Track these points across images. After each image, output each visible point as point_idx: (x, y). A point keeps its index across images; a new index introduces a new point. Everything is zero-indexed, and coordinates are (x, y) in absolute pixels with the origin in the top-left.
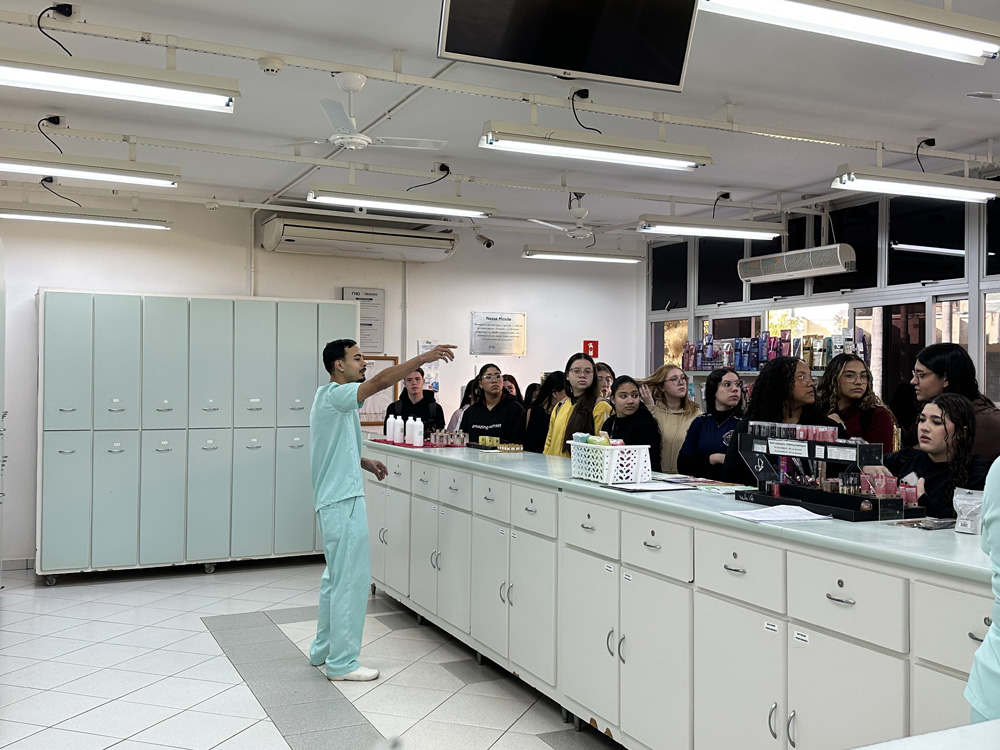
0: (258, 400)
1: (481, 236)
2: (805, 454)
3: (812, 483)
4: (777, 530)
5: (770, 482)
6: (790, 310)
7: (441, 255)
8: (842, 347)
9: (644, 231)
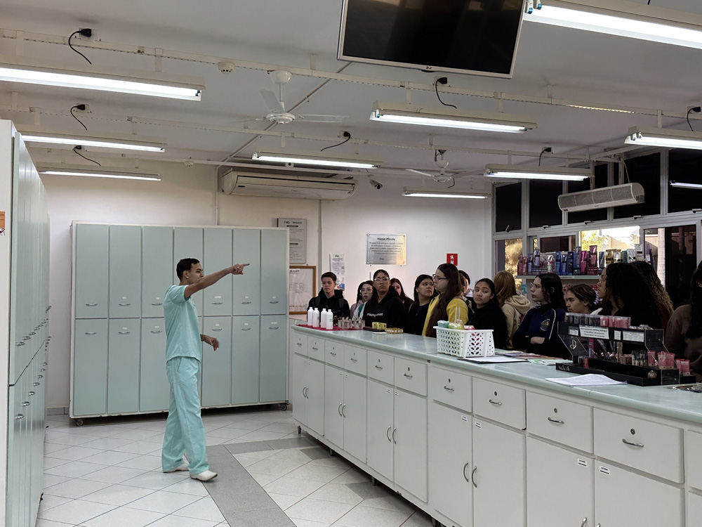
0: (220, 297)
1: (373, 181)
2: (607, 337)
3: (612, 357)
4: (587, 392)
5: (581, 357)
6: (598, 231)
7: (345, 195)
9: (489, 176)
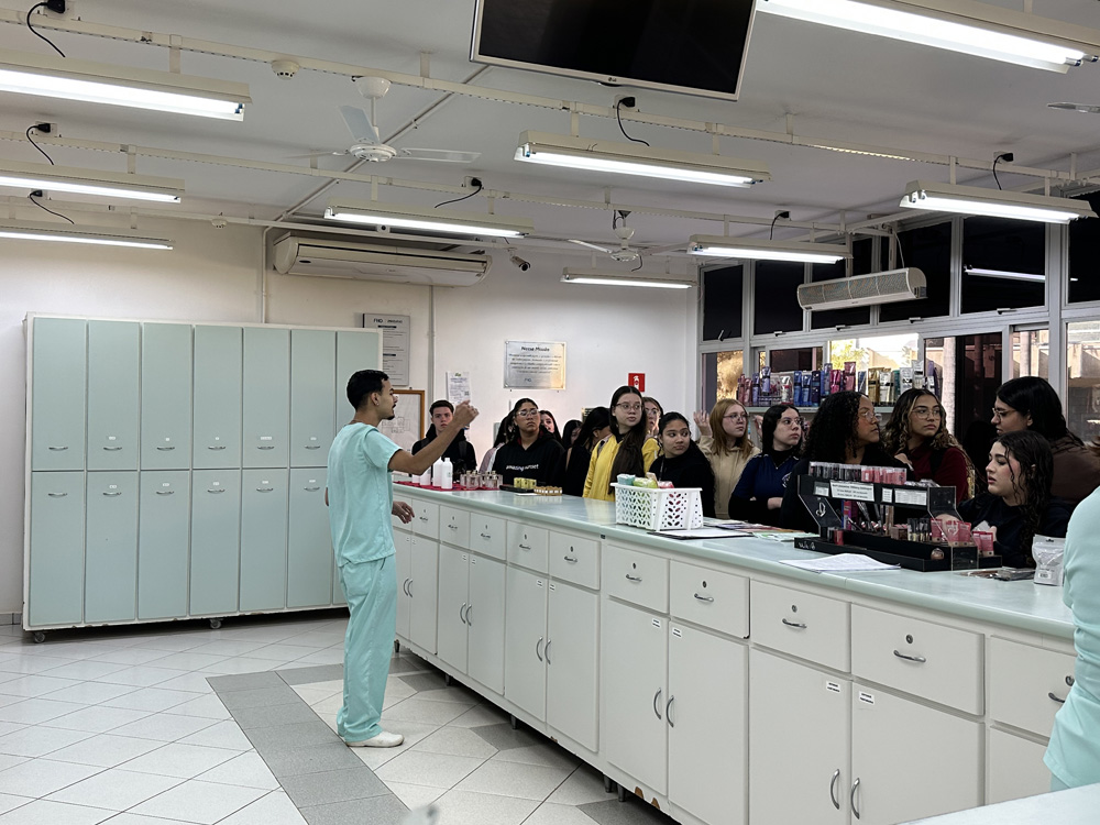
0: (270, 438)
1: (516, 258)
2: (871, 498)
3: (878, 529)
4: (841, 581)
5: (833, 529)
6: (854, 340)
7: (472, 279)
8: (911, 381)
9: (696, 253)
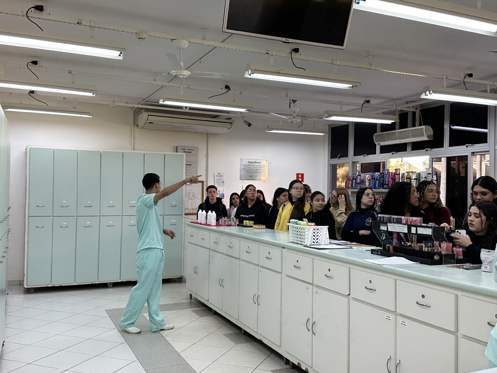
1: (246, 121)
2: (406, 231)
3: (409, 246)
4: (391, 269)
5: (388, 245)
6: (400, 159)
7: (225, 130)
8: (425, 178)
9: (327, 119)
